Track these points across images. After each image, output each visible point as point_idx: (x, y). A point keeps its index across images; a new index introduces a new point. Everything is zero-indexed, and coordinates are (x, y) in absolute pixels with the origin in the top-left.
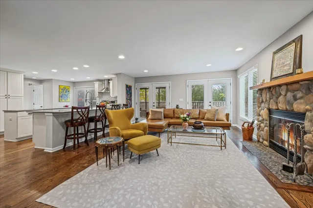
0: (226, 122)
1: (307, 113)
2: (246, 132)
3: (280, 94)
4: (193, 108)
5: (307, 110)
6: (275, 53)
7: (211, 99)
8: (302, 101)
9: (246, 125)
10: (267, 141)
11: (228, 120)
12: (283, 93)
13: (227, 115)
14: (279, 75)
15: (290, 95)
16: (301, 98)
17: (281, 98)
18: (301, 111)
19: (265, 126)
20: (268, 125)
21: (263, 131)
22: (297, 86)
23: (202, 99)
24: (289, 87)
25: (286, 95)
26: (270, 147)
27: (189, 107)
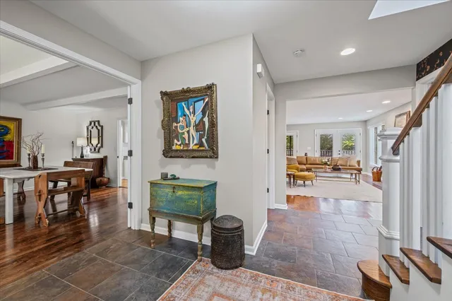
0: (357, 167)
2: (376, 175)
4: (321, 156)
6: (397, 117)
7: (340, 149)
9: (375, 170)
11: (359, 166)
13: (359, 162)
23: (331, 148)
27: (317, 155)
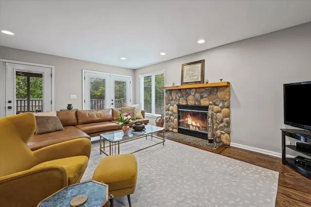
0: (143, 119)
1: (210, 106)
3: (190, 94)
5: (210, 104)
6: (184, 65)
7: (113, 98)
8: (206, 99)
10: (176, 129)
12: (193, 94)
14: (189, 81)
15: (198, 95)
16: (206, 97)
17: (190, 97)
18: (207, 105)
19: (175, 118)
20: (177, 117)
21: (173, 122)
22: (204, 90)
24: (197, 90)
25: (194, 95)
26: (179, 133)
